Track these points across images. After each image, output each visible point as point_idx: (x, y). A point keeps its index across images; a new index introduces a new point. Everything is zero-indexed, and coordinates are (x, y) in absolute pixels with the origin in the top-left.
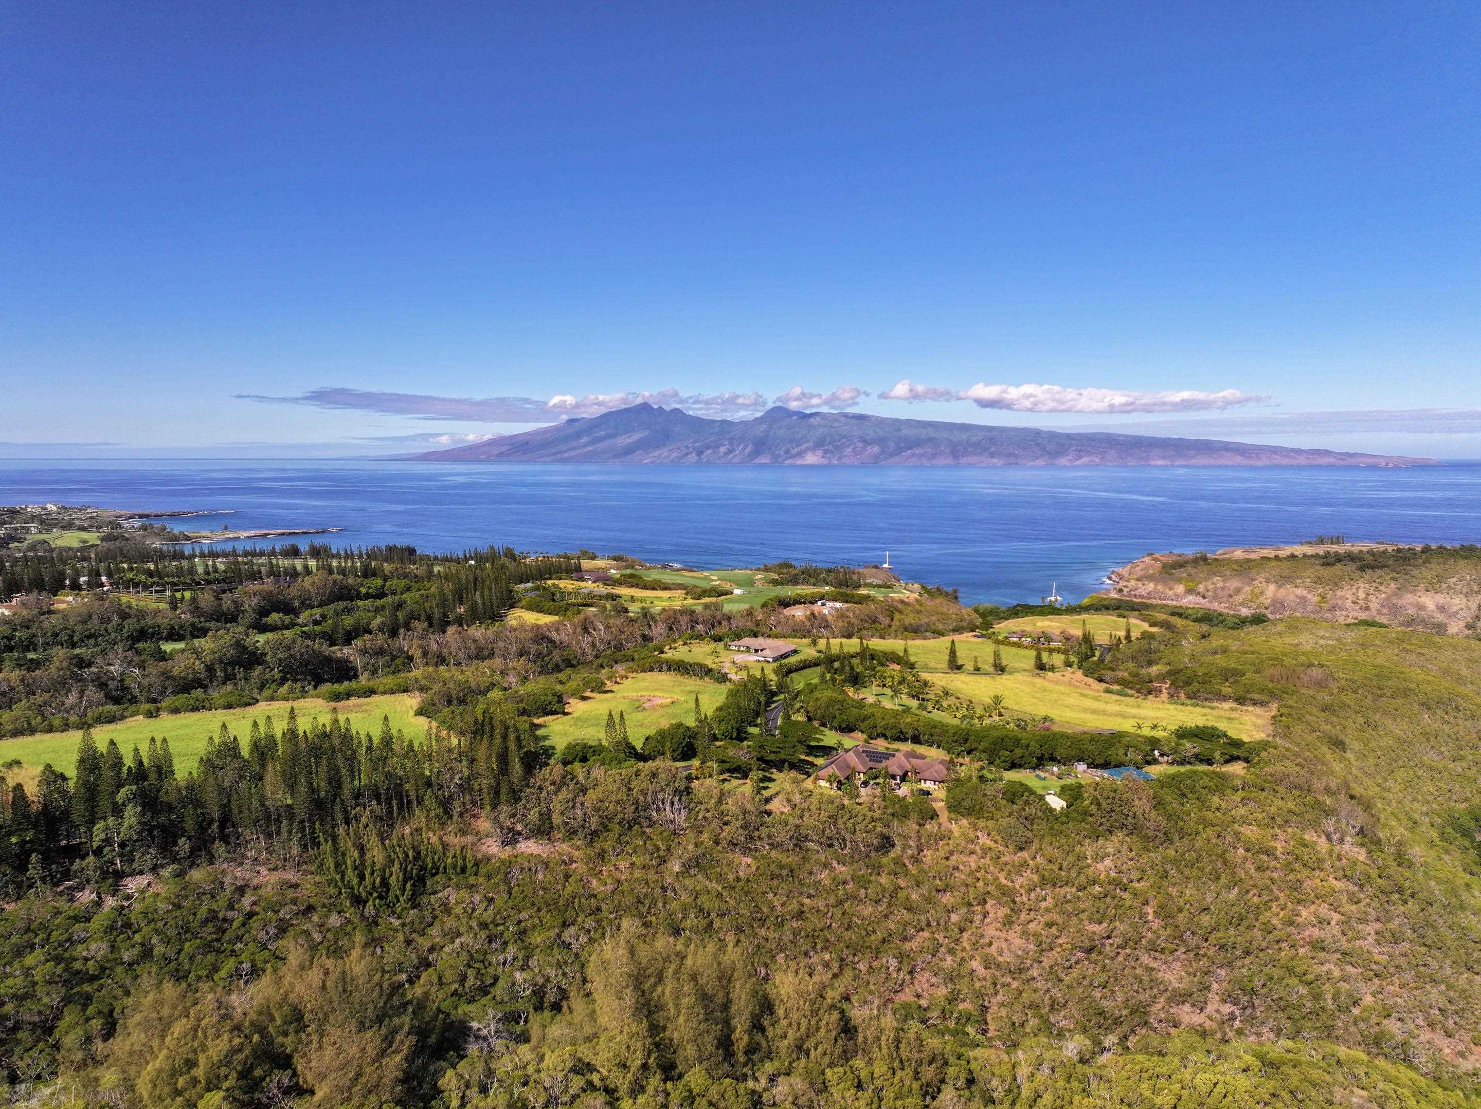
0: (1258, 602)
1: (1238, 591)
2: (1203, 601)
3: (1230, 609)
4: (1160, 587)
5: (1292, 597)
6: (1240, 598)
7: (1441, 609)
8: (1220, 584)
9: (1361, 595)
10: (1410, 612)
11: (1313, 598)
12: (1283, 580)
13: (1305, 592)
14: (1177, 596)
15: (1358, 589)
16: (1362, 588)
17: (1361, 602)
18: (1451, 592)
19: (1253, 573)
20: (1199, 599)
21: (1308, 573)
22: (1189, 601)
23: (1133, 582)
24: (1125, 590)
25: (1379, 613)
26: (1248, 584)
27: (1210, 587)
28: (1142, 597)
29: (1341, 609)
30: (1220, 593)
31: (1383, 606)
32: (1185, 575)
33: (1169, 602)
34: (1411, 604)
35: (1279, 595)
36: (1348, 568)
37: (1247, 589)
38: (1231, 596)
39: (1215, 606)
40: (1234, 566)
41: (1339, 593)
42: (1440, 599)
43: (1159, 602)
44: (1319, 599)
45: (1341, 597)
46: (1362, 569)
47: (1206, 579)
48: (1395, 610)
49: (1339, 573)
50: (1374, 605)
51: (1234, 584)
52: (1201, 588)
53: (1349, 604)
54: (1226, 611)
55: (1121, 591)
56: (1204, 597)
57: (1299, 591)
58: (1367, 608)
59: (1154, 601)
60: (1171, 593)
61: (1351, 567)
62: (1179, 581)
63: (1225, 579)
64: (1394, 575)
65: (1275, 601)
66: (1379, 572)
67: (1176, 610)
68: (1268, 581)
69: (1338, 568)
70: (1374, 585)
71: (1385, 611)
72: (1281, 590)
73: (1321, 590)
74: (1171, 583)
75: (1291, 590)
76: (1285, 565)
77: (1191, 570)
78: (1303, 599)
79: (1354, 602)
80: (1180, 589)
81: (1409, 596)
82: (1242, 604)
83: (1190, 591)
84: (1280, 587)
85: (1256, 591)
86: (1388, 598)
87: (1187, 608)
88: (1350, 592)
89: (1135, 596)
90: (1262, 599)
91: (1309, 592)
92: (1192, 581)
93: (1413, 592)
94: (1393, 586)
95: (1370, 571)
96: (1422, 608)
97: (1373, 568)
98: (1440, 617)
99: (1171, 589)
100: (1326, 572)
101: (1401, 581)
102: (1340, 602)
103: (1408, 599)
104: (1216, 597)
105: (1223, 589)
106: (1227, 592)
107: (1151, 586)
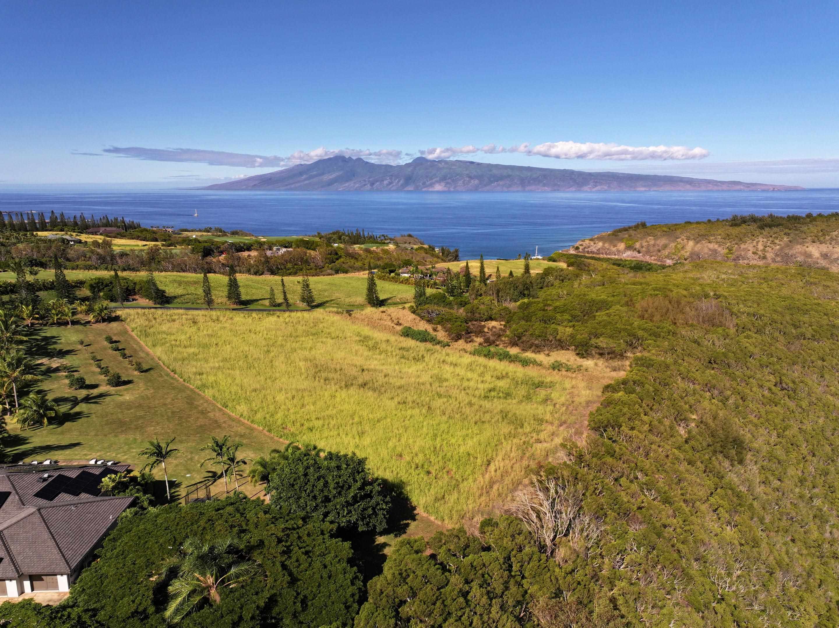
0: (679, 254)
1: (665, 247)
2: (638, 255)
3: (658, 260)
4: (607, 245)
5: (706, 250)
6: (666, 252)
7: (825, 256)
8: (652, 242)
9: (760, 247)
10: (799, 259)
11: (722, 251)
12: (699, 238)
13: (716, 246)
14: (619, 251)
15: (758, 242)
16: (761, 242)
17: (760, 253)
18: (833, 243)
19: (678, 232)
20: (635, 254)
21: (720, 232)
22: (628, 255)
23: (587, 242)
24: (581, 248)
25: (774, 261)
26: (674, 241)
27: (645, 244)
28: (592, 252)
29: (744, 259)
30: (652, 249)
31: (777, 255)
32: (627, 236)
33: (613, 257)
34: (800, 253)
35: (696, 249)
36: (751, 227)
37: (673, 245)
38: (659, 251)
39: (647, 258)
40: (665, 229)
41: (743, 246)
42: (824, 248)
43: (605, 256)
44: (727, 251)
45: (744, 249)
46: (762, 228)
47: (642, 239)
48: (787, 258)
49: (743, 231)
50: (770, 255)
51: (663, 241)
52: (637, 245)
53: (750, 254)
54: (655, 262)
55: (577, 248)
56: (639, 252)
57: (711, 246)
58: (765, 258)
59: (601, 256)
60: (614, 249)
61: (753, 227)
62: (621, 240)
63: (656, 238)
64: (787, 231)
65: (692, 254)
66: (775, 229)
67: (617, 262)
68: (688, 239)
69: (743, 228)
70: (771, 239)
71: (779, 259)
72: (699, 245)
73: (729, 244)
74: (616, 242)
75: (706, 245)
76: (702, 227)
77: (632, 232)
78: (715, 251)
79: (753, 253)
80: (622, 246)
81: (799, 246)
82: (668, 257)
83: (629, 248)
84: (697, 243)
85: (679, 246)
86: (781, 249)
87: (626, 261)
88: (751, 245)
89: (588, 252)
90: (683, 252)
91: (720, 246)
92: (631, 240)
93: (802, 244)
94: (786, 239)
95: (767, 229)
96: (809, 255)
97: (770, 226)
98: (823, 263)
99: (615, 246)
100: (734, 231)
101: (792, 235)
102: (743, 253)
103: (799, 248)
104: (648, 252)
105: (654, 245)
106: (657, 248)
107: (600, 244)
